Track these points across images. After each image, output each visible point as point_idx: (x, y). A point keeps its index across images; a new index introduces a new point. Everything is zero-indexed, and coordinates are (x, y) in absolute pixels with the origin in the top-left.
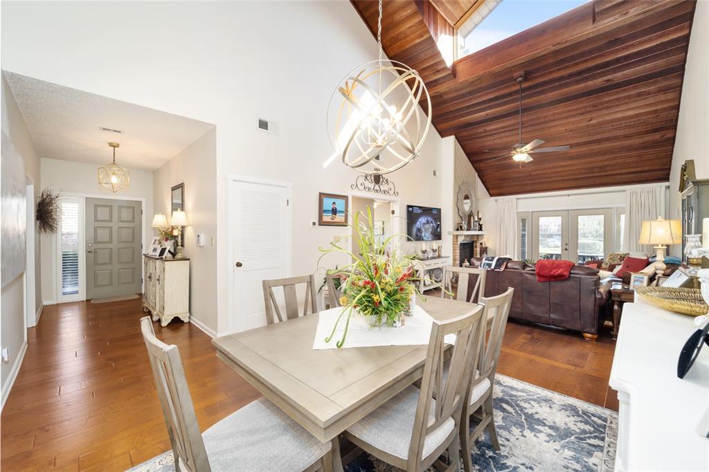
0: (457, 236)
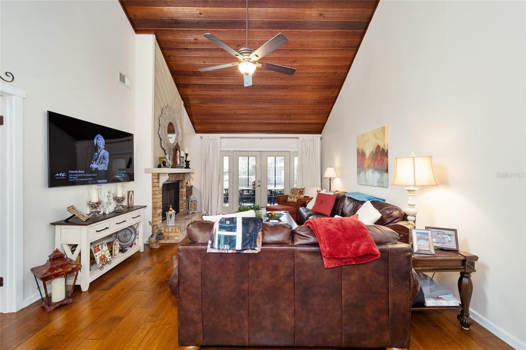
0: (159, 174)
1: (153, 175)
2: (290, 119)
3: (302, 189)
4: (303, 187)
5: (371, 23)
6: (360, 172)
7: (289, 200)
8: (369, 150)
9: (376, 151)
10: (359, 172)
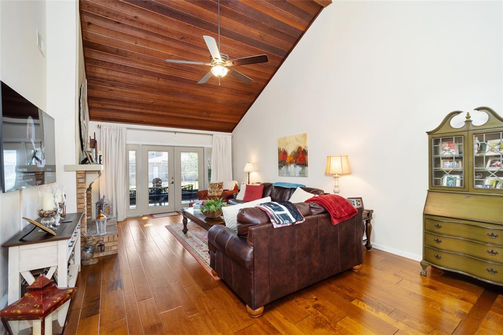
0: (85, 173)
1: (78, 173)
2: (209, 117)
3: (220, 183)
4: (221, 182)
5: (291, 54)
6: (282, 167)
7: (209, 194)
8: (291, 149)
9: (298, 151)
10: (280, 167)
